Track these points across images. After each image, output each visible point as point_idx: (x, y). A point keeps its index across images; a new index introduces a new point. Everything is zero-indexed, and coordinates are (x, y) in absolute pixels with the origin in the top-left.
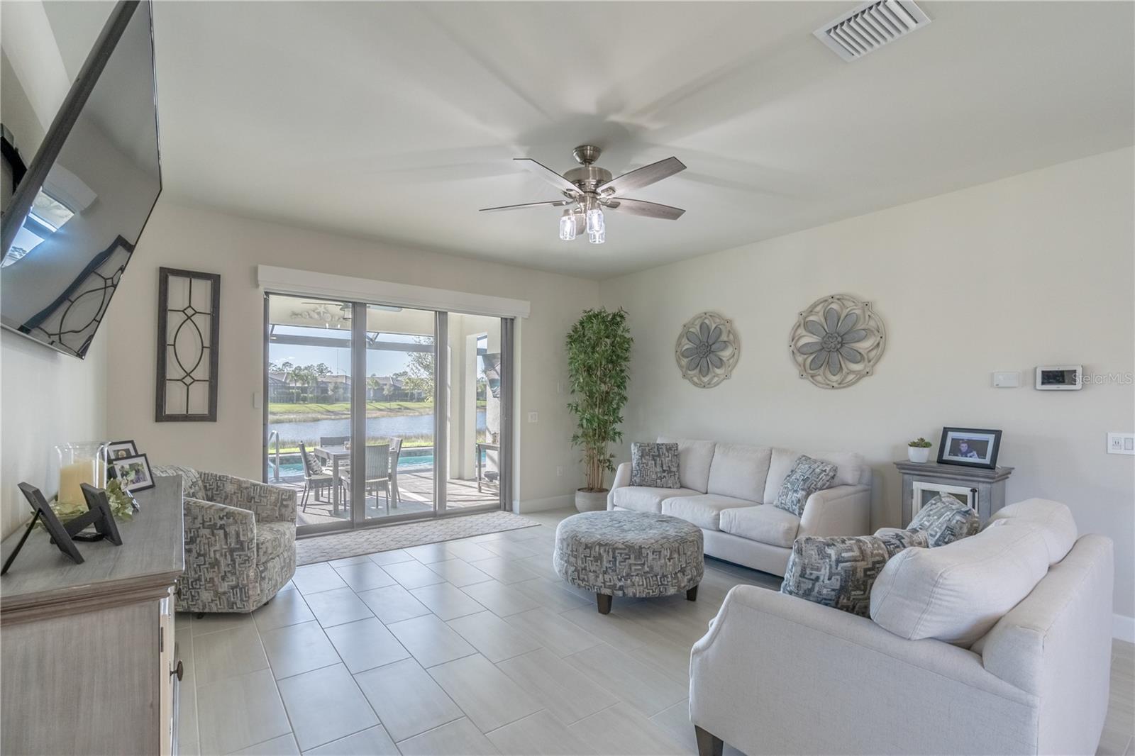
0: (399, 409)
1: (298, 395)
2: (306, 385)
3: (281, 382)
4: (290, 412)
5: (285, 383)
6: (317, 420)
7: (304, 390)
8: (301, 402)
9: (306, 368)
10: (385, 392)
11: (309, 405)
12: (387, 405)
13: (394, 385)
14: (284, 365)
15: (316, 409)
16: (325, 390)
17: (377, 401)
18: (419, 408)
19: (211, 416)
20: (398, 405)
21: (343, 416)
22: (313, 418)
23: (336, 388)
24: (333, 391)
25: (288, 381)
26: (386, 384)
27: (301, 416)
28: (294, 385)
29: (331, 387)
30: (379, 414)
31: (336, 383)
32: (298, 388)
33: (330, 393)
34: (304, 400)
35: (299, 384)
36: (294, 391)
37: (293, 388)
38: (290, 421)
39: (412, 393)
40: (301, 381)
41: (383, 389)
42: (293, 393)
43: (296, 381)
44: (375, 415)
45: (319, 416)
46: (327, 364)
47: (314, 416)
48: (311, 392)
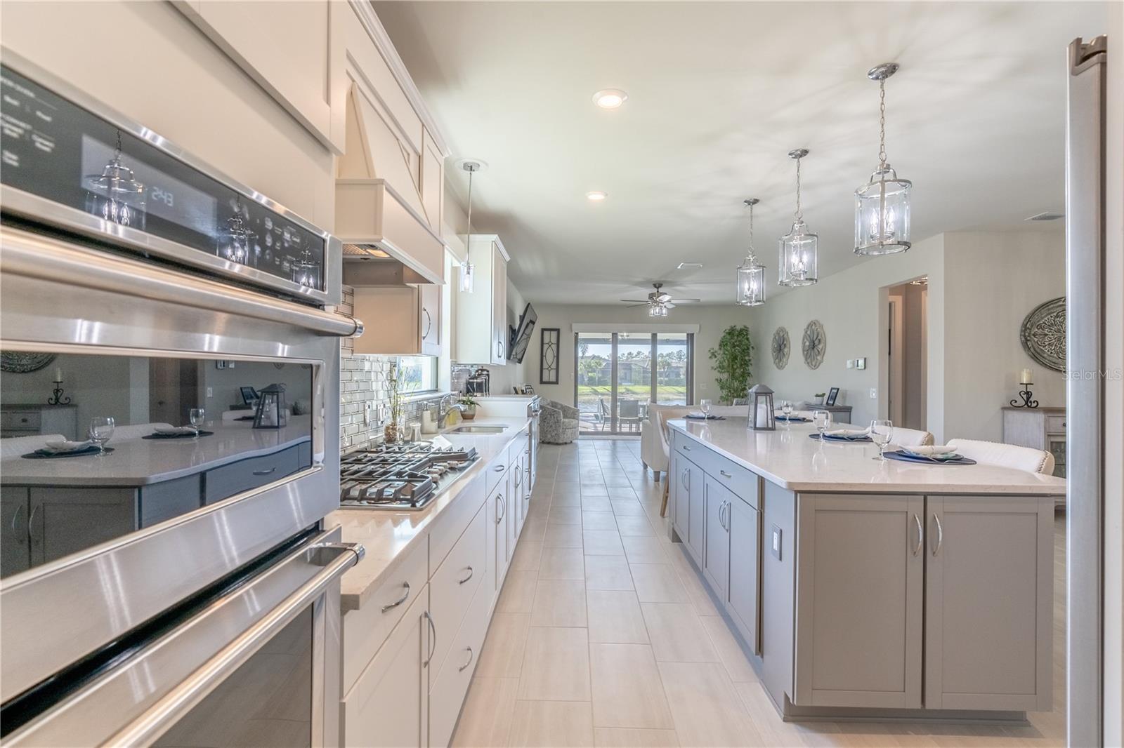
11: (665, 387)
19: (557, 383)
48: (667, 377)
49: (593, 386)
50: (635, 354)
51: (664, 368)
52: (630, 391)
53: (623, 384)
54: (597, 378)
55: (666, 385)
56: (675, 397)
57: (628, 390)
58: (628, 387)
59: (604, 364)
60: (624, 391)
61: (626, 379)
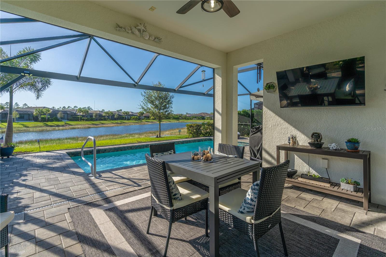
0: (121, 123)
1: (81, 118)
2: (84, 114)
3: (74, 113)
4: (78, 125)
5: (75, 113)
6: (89, 128)
7: (83, 116)
8: (83, 121)
9: (83, 108)
10: (115, 117)
11: (86, 122)
12: (116, 121)
13: (118, 114)
14: (74, 107)
15: (88, 123)
16: (92, 116)
17: (112, 120)
18: (129, 123)
20: (120, 121)
21: (100, 126)
22: (88, 127)
23: (96, 115)
24: (95, 116)
25: (77, 113)
26: (115, 114)
27: (82, 126)
28: (79, 114)
29: (94, 115)
30: (113, 125)
31: (96, 113)
32: (81, 115)
33: (94, 117)
34: (83, 120)
35: (81, 114)
36: (79, 116)
37: (79, 115)
38: (78, 128)
39: (125, 117)
40: (82, 113)
41: (114, 116)
42: (79, 117)
43: (80, 112)
44: (112, 126)
45: (90, 126)
46: (91, 107)
47: (88, 126)
48: (86, 117)
49: (45, 122)
50: (67, 107)
51: (85, 113)
52: (68, 124)
53: (63, 121)
54: (47, 118)
55: (86, 121)
56: (92, 126)
57: (66, 123)
58: (66, 122)
59: (51, 111)
60: (64, 124)
61: (64, 118)
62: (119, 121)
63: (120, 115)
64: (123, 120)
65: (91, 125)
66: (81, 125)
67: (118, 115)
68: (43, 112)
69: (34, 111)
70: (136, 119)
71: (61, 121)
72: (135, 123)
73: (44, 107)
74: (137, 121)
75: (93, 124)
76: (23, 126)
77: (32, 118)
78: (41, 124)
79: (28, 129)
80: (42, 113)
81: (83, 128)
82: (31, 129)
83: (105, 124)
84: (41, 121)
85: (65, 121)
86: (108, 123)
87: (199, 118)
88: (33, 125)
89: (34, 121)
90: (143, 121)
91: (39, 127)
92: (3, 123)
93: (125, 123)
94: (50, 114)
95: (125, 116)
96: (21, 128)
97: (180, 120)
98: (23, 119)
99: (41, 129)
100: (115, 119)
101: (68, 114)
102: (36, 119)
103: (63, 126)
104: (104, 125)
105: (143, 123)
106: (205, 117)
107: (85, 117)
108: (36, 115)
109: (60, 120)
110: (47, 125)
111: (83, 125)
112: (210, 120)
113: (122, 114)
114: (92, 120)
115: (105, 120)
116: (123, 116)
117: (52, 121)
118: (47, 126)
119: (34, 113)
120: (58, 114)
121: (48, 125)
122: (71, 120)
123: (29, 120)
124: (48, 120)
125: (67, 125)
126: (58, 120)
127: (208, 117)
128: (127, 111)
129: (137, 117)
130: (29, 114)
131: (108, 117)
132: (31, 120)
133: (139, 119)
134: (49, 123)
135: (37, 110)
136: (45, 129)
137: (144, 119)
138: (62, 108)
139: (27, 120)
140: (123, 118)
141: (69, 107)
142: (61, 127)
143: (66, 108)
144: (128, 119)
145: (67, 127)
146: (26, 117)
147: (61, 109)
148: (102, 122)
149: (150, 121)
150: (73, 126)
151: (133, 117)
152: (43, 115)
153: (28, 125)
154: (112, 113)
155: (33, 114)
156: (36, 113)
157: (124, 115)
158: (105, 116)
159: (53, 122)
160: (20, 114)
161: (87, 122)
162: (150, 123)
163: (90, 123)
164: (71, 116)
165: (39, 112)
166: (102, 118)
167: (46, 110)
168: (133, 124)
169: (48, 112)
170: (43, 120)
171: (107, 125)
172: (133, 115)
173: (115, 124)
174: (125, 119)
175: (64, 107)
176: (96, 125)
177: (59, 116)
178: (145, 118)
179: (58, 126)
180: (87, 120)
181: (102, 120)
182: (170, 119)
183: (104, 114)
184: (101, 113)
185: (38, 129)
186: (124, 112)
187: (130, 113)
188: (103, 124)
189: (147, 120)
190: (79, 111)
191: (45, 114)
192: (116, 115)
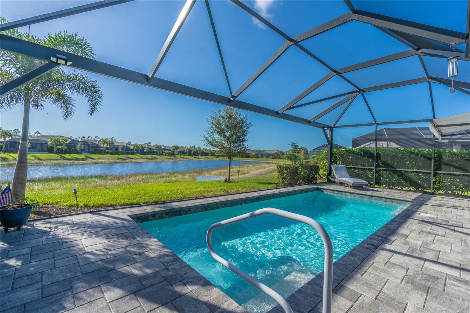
0: (152, 158)
1: (105, 150)
2: (109, 146)
3: (96, 144)
4: (101, 159)
5: (98, 145)
7: (107, 148)
8: (106, 154)
9: (107, 139)
10: (145, 151)
12: (146, 156)
14: (95, 137)
15: (114, 157)
16: (117, 149)
17: (141, 155)
18: (161, 158)
20: (151, 156)
21: (127, 161)
23: (123, 148)
24: (121, 149)
25: (100, 144)
27: (107, 161)
28: (103, 146)
29: (120, 147)
30: (143, 160)
31: (123, 146)
33: (120, 150)
34: (108, 153)
35: (105, 146)
37: (102, 147)
38: (102, 163)
40: (106, 144)
41: (144, 149)
42: (102, 150)
43: (104, 144)
44: (141, 161)
45: (115, 161)
46: (115, 138)
47: (113, 160)
62: (149, 156)
63: (150, 149)
64: (154, 155)
65: (117, 159)
66: (105, 159)
67: (148, 149)
68: (60, 142)
69: (49, 140)
70: (169, 154)
71: (81, 153)
72: (168, 159)
73: (61, 137)
74: (170, 157)
75: (119, 159)
76: (34, 158)
77: (46, 149)
78: (56, 156)
79: (41, 162)
80: (58, 143)
81: (107, 163)
82: (44, 162)
83: (133, 159)
84: (57, 153)
85: (86, 154)
86: (136, 158)
87: (243, 156)
88: (47, 158)
89: (48, 153)
90: (177, 156)
91: (54, 160)
92: (9, 154)
93: (156, 158)
94: (67, 145)
95: (157, 150)
96: (33, 160)
97: (220, 157)
98: (35, 150)
99: (56, 162)
100: (145, 154)
101: (89, 145)
102: (50, 150)
103: (83, 159)
104: (133, 161)
105: (178, 159)
106: (250, 155)
107: (110, 149)
108: (51, 145)
109: (79, 153)
110: (64, 157)
111: (108, 159)
112: (256, 158)
113: (153, 148)
114: (117, 153)
115: (133, 154)
116: (154, 151)
117: (70, 153)
118: (64, 159)
119: (49, 143)
120: (78, 145)
121: (66, 158)
122: (92, 153)
123: (42, 151)
124: (66, 152)
125: (88, 158)
126: (77, 152)
127: (253, 155)
128: (159, 144)
129: (171, 152)
130: (42, 144)
131: (137, 150)
132: (45, 151)
133: (172, 155)
134: (67, 156)
135: (52, 139)
136: (62, 162)
137: (178, 155)
138: (81, 138)
139: (40, 151)
140: (154, 152)
141: (89, 137)
142: (81, 161)
143: (86, 138)
144: (160, 155)
145: (89, 161)
146: (39, 147)
147: (80, 140)
148: (129, 156)
149: (186, 157)
150: (95, 161)
151: (166, 152)
152: (59, 145)
153: (41, 157)
154: (142, 146)
155: (47, 143)
156: (51, 143)
157: (155, 149)
158: (133, 150)
159: (72, 155)
160: (31, 143)
161: (112, 156)
162: (186, 160)
163: (115, 157)
164: (93, 148)
165: (55, 142)
166: (129, 152)
167: (63, 139)
168: (167, 160)
169: (66, 143)
170: (60, 152)
171: (136, 161)
172: (165, 149)
173: (146, 160)
174: (157, 154)
175: (83, 137)
176: (123, 160)
177: (78, 147)
178: (180, 153)
179: (77, 159)
180: (111, 154)
181: (129, 154)
182: (208, 155)
183: (132, 147)
184: (128, 145)
185: (53, 162)
186: (156, 145)
187: (163, 147)
188: (130, 158)
189: (182, 156)
190: (102, 142)
191: (62, 145)
192: (146, 148)
